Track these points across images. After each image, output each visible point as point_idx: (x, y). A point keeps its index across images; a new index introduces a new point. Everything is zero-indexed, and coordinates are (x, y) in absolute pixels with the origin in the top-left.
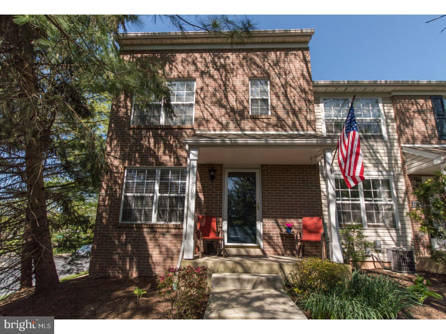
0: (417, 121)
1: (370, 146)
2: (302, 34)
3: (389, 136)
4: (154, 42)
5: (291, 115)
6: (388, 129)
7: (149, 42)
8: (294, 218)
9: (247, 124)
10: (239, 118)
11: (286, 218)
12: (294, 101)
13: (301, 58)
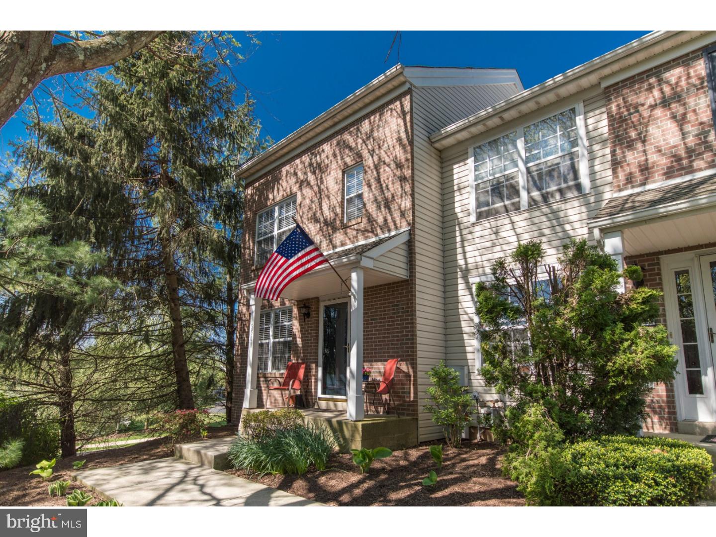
0: (659, 127)
1: (554, 212)
2: (388, 79)
3: (593, 180)
4: (264, 163)
5: (383, 209)
6: (592, 167)
7: (260, 166)
8: (380, 361)
9: (339, 237)
10: (331, 231)
11: (372, 361)
12: (387, 186)
13: (399, 112)
